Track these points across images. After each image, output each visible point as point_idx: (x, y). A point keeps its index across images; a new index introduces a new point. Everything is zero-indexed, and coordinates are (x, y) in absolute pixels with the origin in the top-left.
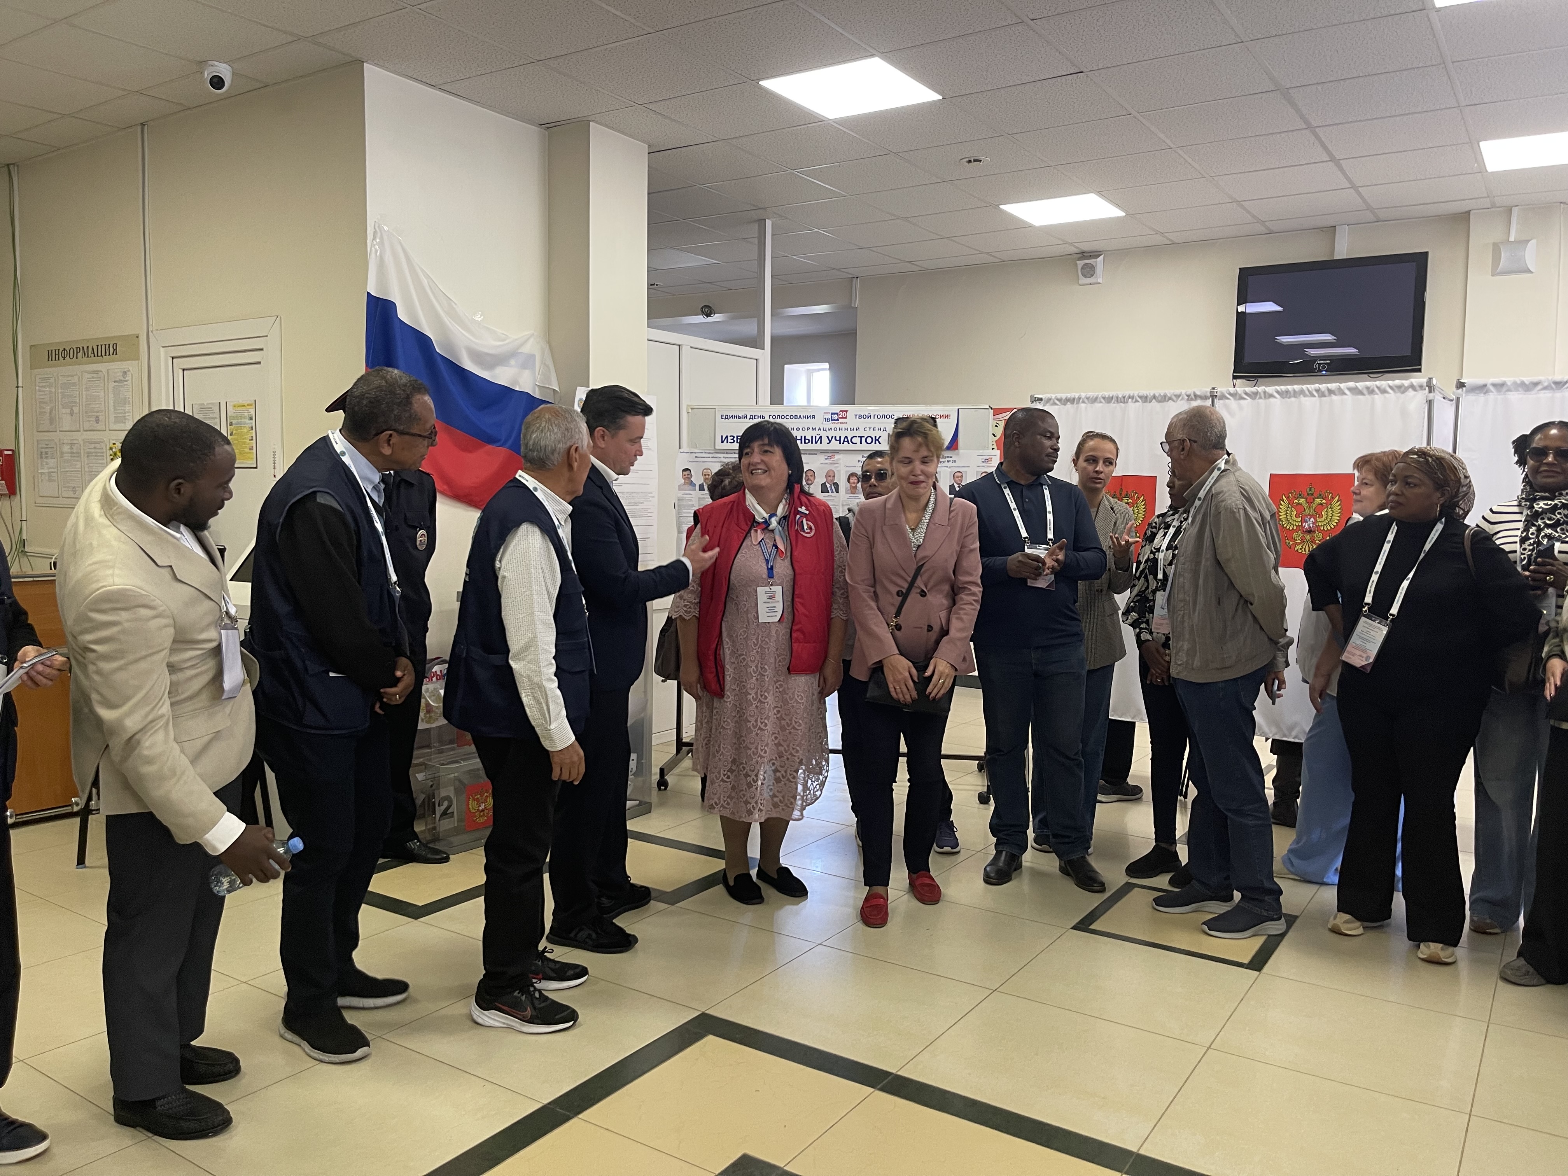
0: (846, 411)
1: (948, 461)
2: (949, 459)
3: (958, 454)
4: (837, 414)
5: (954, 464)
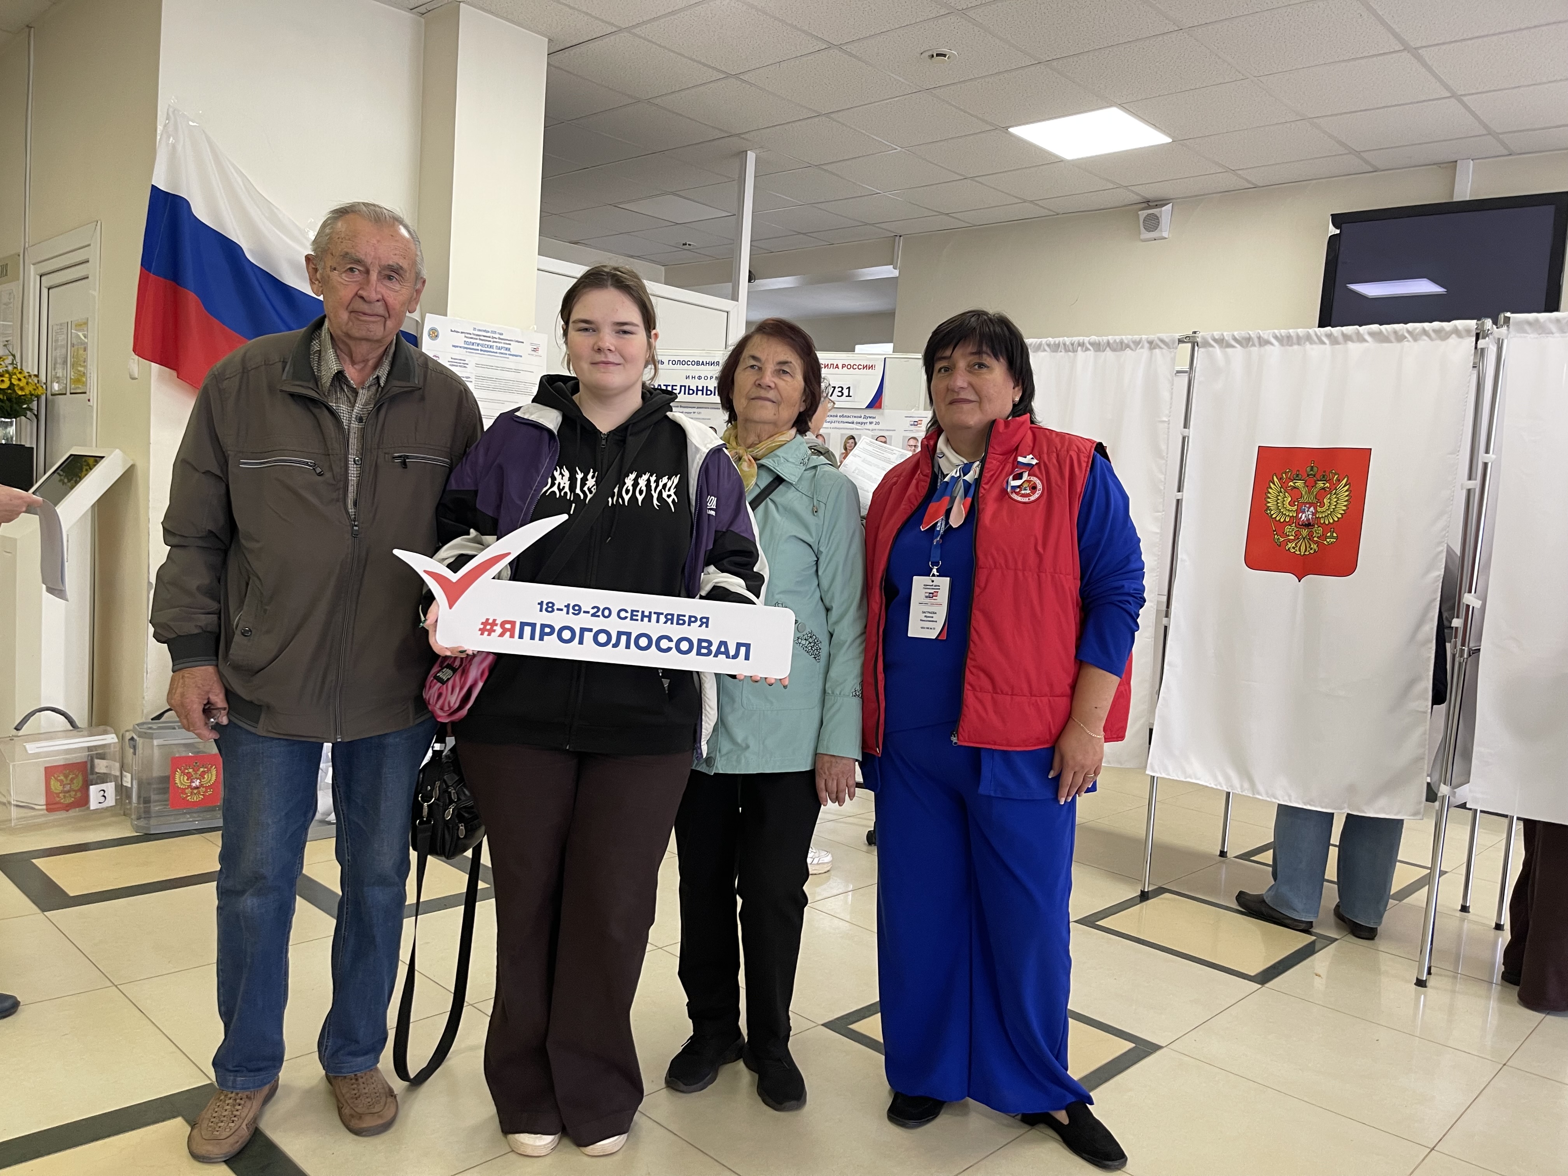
1: (871, 423)
2: (871, 420)
3: (882, 414)
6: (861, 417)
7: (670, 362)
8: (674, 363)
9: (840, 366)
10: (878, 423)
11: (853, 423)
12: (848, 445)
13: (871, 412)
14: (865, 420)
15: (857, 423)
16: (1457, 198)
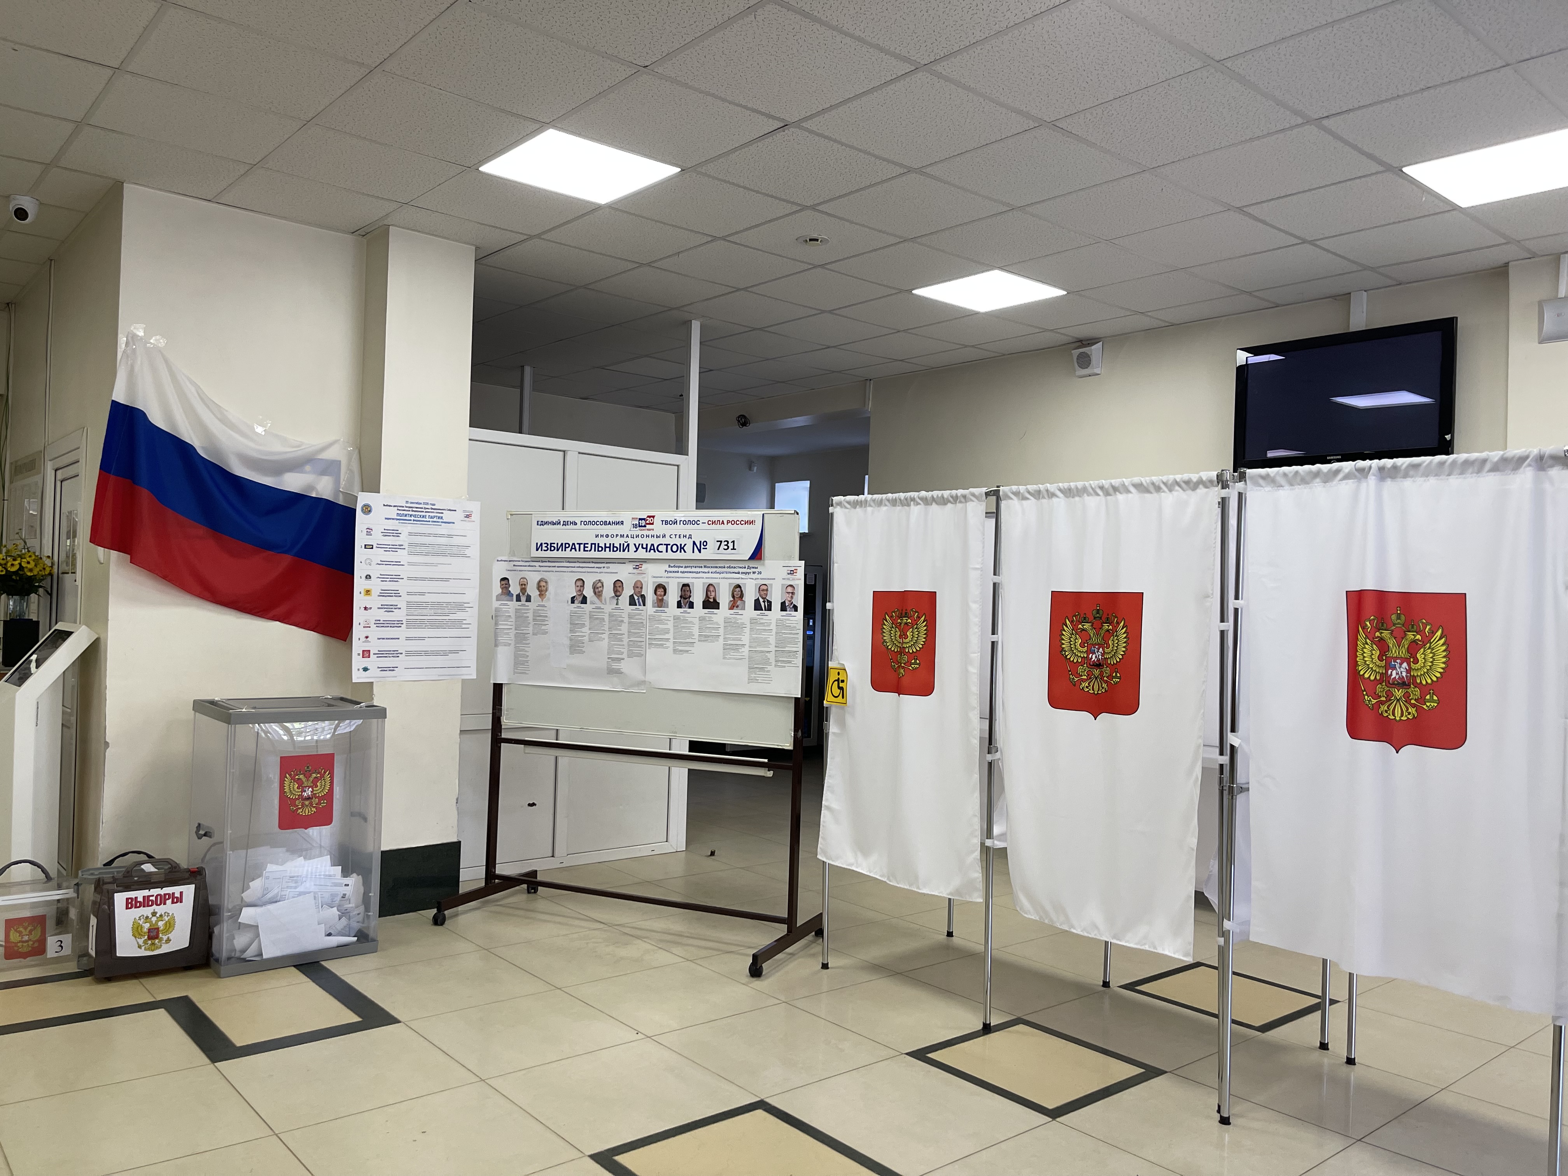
0: (653, 517)
1: (754, 573)
2: (754, 570)
3: (763, 564)
4: (644, 519)
5: (759, 576)
6: (745, 568)
7: (582, 523)
8: (586, 523)
9: (725, 522)
10: (760, 573)
11: (739, 573)
12: (735, 593)
13: (753, 564)
14: (749, 571)
15: (742, 573)
16: (1353, 328)
